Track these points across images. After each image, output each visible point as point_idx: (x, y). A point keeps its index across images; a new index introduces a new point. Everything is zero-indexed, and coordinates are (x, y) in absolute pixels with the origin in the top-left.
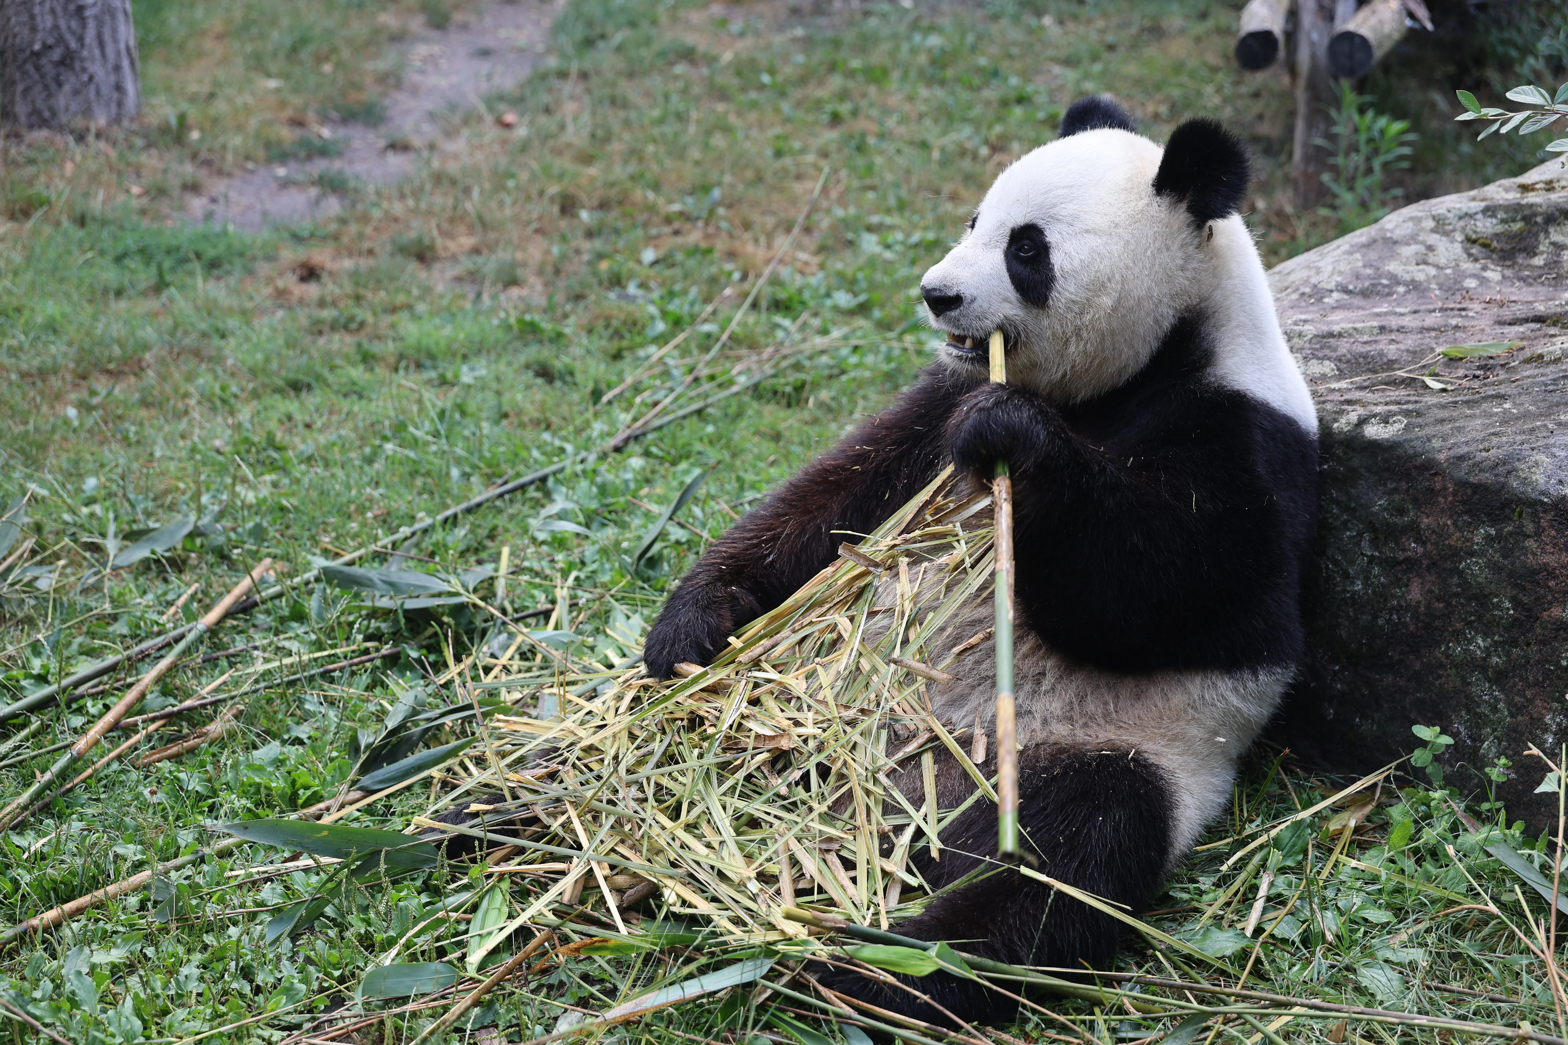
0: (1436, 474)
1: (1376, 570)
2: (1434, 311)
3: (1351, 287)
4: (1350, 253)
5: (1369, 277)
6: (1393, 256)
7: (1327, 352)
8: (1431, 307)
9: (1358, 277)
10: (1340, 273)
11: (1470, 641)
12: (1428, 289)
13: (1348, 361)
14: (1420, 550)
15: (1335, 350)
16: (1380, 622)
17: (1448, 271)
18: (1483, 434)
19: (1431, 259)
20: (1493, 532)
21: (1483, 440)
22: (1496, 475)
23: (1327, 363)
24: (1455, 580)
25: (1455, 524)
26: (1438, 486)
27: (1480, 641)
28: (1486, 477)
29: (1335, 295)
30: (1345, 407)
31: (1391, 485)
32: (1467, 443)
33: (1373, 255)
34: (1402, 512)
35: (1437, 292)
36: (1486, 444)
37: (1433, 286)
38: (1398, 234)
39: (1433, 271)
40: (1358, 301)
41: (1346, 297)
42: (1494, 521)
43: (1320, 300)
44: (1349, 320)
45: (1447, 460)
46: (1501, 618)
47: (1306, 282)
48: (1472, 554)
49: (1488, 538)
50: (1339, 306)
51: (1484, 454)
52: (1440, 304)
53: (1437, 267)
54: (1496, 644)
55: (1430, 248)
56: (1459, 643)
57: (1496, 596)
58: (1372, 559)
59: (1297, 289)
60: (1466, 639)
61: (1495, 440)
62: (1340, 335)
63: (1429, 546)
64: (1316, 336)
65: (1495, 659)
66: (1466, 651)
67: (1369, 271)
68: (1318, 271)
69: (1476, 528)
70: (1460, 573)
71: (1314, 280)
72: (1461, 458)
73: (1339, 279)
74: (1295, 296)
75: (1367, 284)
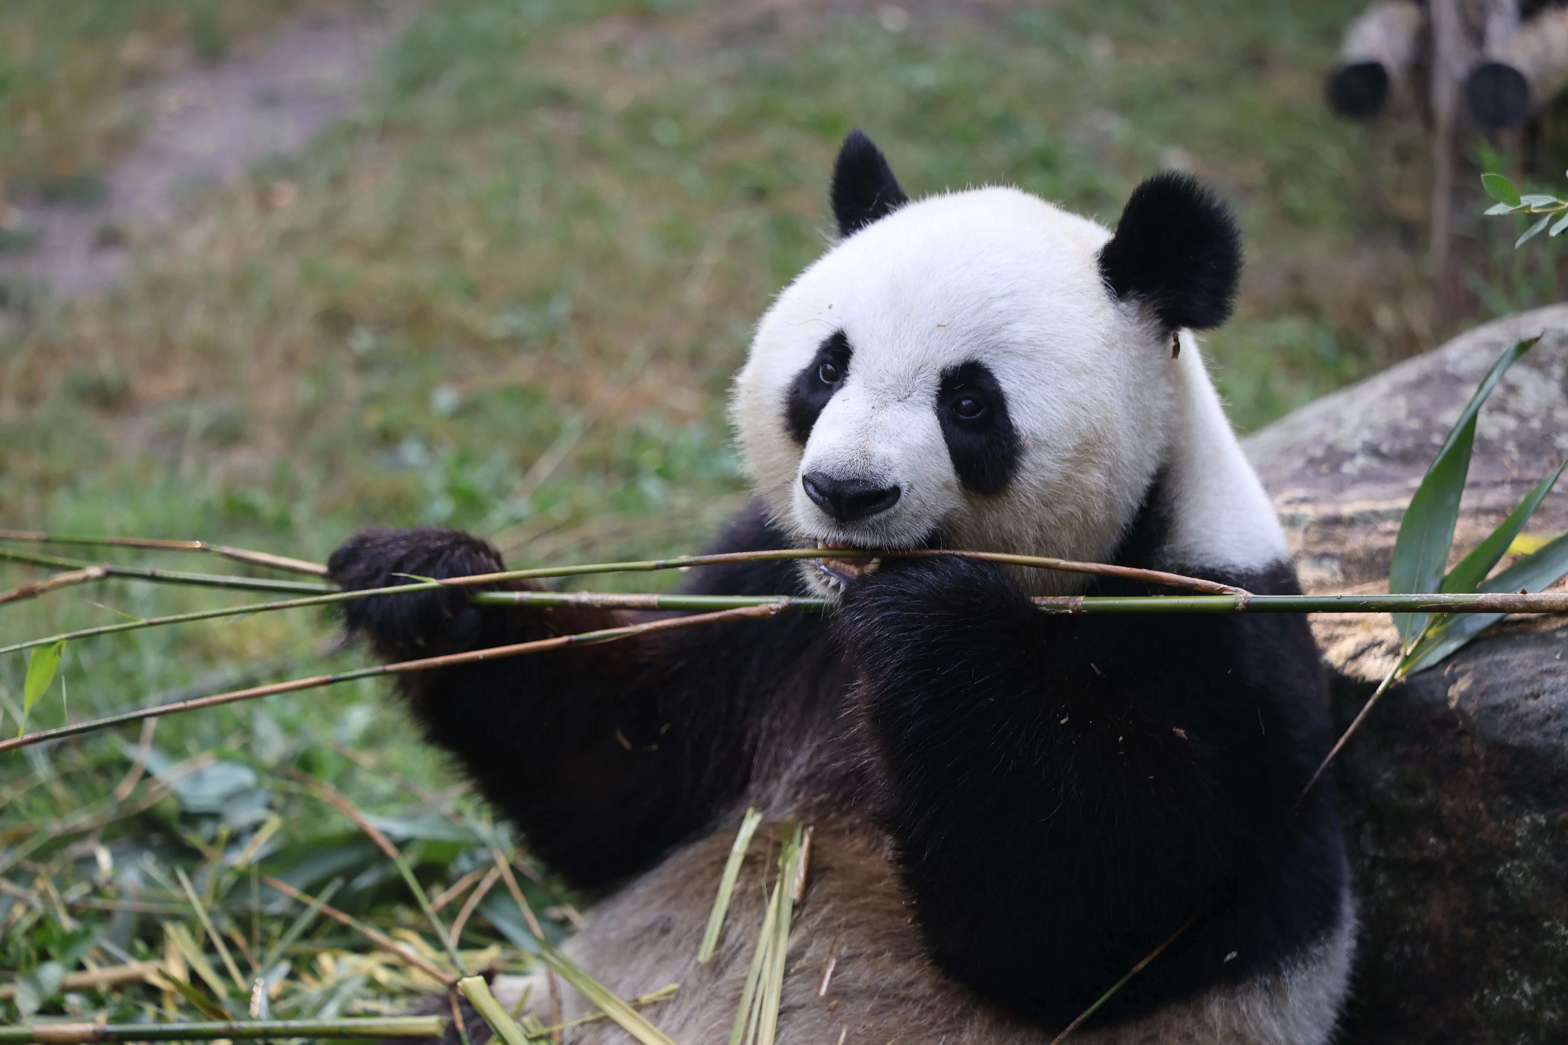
0: (1462, 733)
1: (1382, 879)
2: (1503, 482)
3: (1385, 448)
4: (1390, 396)
5: (1414, 433)
6: (1453, 399)
7: (1331, 547)
8: (1498, 478)
9: (1396, 431)
10: (1371, 427)
11: (1515, 986)
12: (1503, 451)
13: (1359, 561)
14: (1442, 848)
15: (1342, 543)
16: (1388, 957)
17: (1536, 424)
18: (1533, 672)
19: (1512, 403)
20: (1543, 821)
21: (1532, 681)
22: (1546, 735)
23: (1327, 563)
24: (1490, 893)
25: (1489, 808)
26: (1465, 751)
27: (1527, 987)
28: (1535, 737)
29: (1361, 461)
30: (1341, 630)
31: (1400, 750)
32: (1508, 686)
33: (1423, 400)
34: (1415, 790)
35: (1515, 455)
36: (1535, 687)
37: (1511, 446)
38: (1465, 367)
39: (1511, 423)
40: (1391, 469)
41: (1375, 463)
42: (1545, 803)
43: (1336, 468)
44: (1369, 498)
45: (1478, 712)
46: (1556, 951)
47: (1318, 440)
48: (1513, 854)
49: (1536, 829)
50: (1365, 476)
51: (1531, 702)
52: (1515, 473)
53: (1522, 418)
54: (1549, 990)
55: (1512, 389)
56: (1496, 990)
57: (1548, 918)
58: (1375, 861)
59: (1303, 451)
60: (1507, 982)
61: (1549, 682)
62: (1351, 522)
63: (1454, 842)
64: (1314, 523)
65: (1549, 1015)
66: (1508, 1001)
67: (1415, 424)
68: (1339, 423)
69: (1519, 815)
70: (1498, 883)
71: (1331, 437)
72: (1497, 709)
73: (1367, 435)
74: (1299, 462)
75: (1409, 443)
